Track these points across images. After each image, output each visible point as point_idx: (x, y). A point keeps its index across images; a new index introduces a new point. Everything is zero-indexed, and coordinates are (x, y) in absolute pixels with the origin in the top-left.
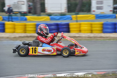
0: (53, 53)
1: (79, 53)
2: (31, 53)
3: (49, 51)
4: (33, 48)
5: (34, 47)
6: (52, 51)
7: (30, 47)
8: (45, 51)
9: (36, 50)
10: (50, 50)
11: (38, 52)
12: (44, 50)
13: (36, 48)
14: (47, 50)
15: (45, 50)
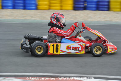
0: (80, 51)
1: (112, 50)
2: (51, 51)
3: (76, 49)
4: (53, 46)
5: (55, 44)
6: (80, 49)
7: (49, 44)
8: (70, 49)
9: (58, 48)
10: (77, 47)
11: (61, 51)
12: (68, 48)
13: (58, 45)
14: (73, 47)
15: (71, 47)
